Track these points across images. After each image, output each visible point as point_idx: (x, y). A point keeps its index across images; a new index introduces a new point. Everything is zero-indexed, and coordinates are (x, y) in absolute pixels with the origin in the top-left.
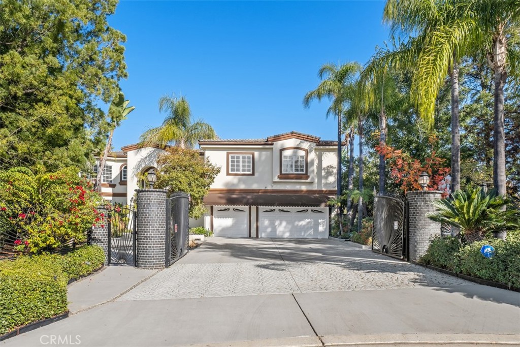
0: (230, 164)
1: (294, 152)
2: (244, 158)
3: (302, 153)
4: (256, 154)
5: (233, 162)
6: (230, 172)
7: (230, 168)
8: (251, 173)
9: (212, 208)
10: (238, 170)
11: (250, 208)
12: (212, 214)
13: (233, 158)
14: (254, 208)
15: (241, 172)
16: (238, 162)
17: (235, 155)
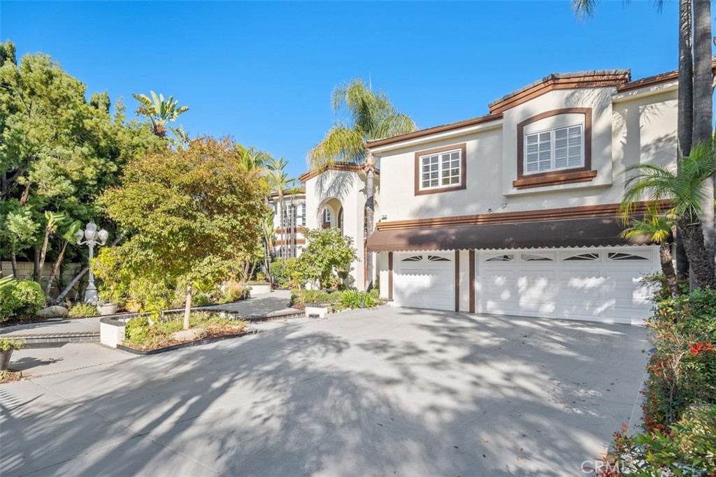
0: (421, 173)
1: (557, 122)
2: (446, 158)
3: (578, 120)
4: (471, 145)
5: (426, 169)
6: (421, 188)
7: (421, 181)
8: (459, 184)
9: (391, 255)
10: (435, 183)
11: (457, 255)
12: (391, 268)
13: (426, 161)
14: (464, 254)
15: (441, 186)
16: (435, 167)
17: (430, 156)
